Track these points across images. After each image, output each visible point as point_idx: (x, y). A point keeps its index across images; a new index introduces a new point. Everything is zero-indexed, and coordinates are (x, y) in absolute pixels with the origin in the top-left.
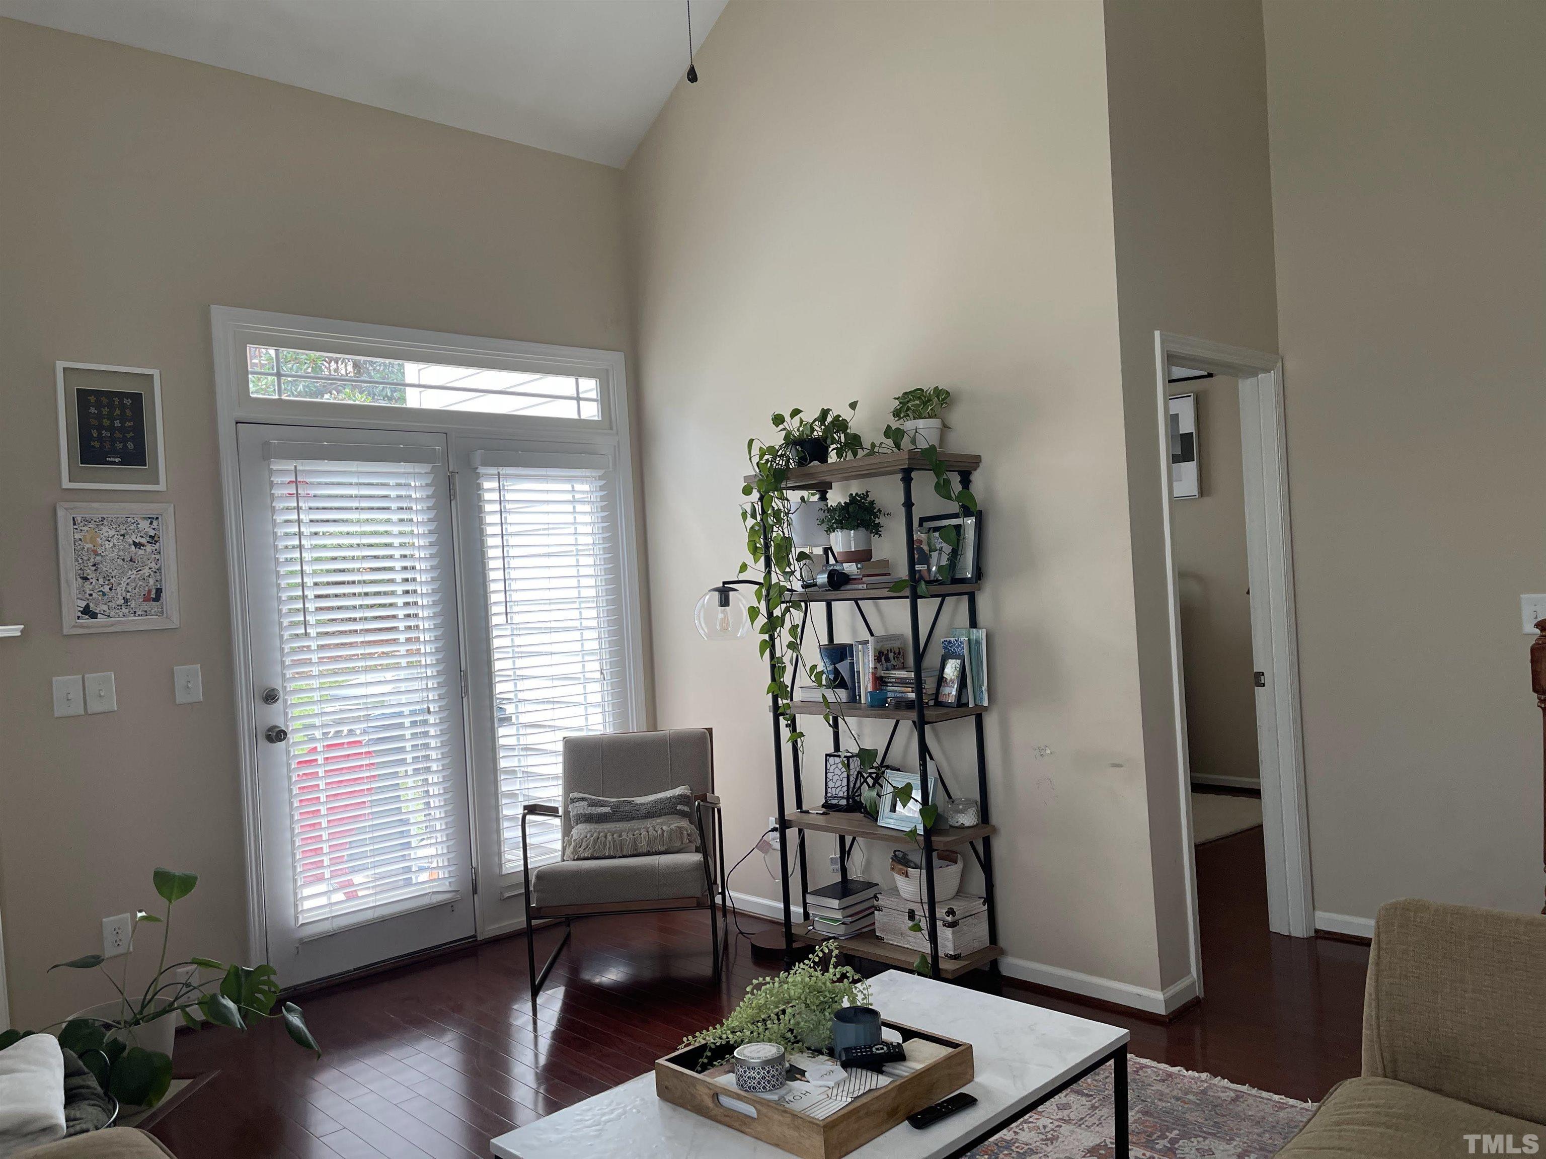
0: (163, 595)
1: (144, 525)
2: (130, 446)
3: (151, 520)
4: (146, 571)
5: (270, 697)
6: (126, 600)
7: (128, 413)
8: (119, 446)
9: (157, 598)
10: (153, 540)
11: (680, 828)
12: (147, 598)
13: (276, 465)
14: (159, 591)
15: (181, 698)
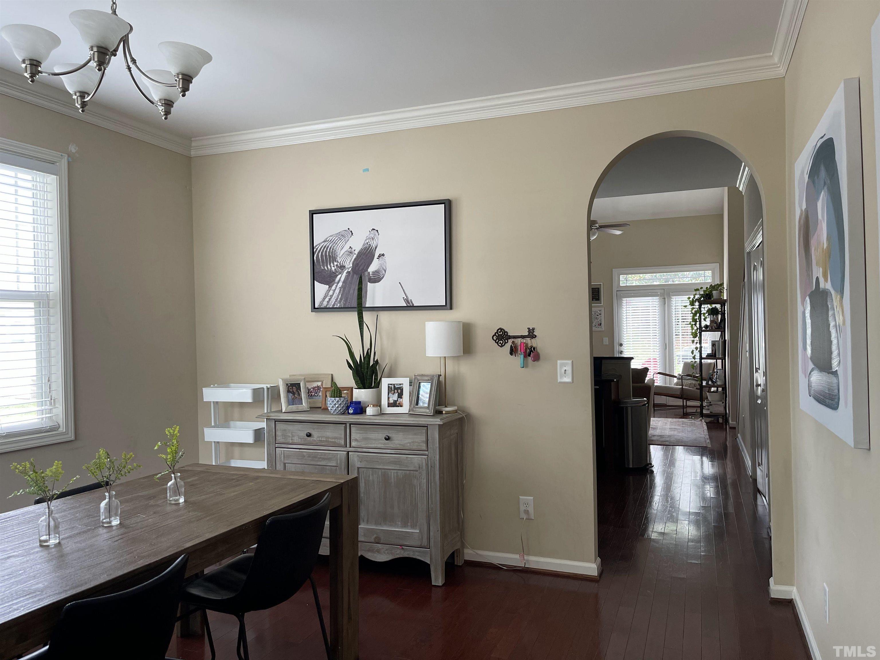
0: (602, 325)
1: (599, 311)
2: (597, 297)
3: (600, 311)
4: (599, 320)
5: (621, 345)
6: (595, 325)
7: (597, 291)
8: (595, 297)
9: (600, 325)
10: (600, 314)
11: (692, 383)
12: (599, 325)
13: (624, 299)
14: (601, 324)
15: (604, 343)
